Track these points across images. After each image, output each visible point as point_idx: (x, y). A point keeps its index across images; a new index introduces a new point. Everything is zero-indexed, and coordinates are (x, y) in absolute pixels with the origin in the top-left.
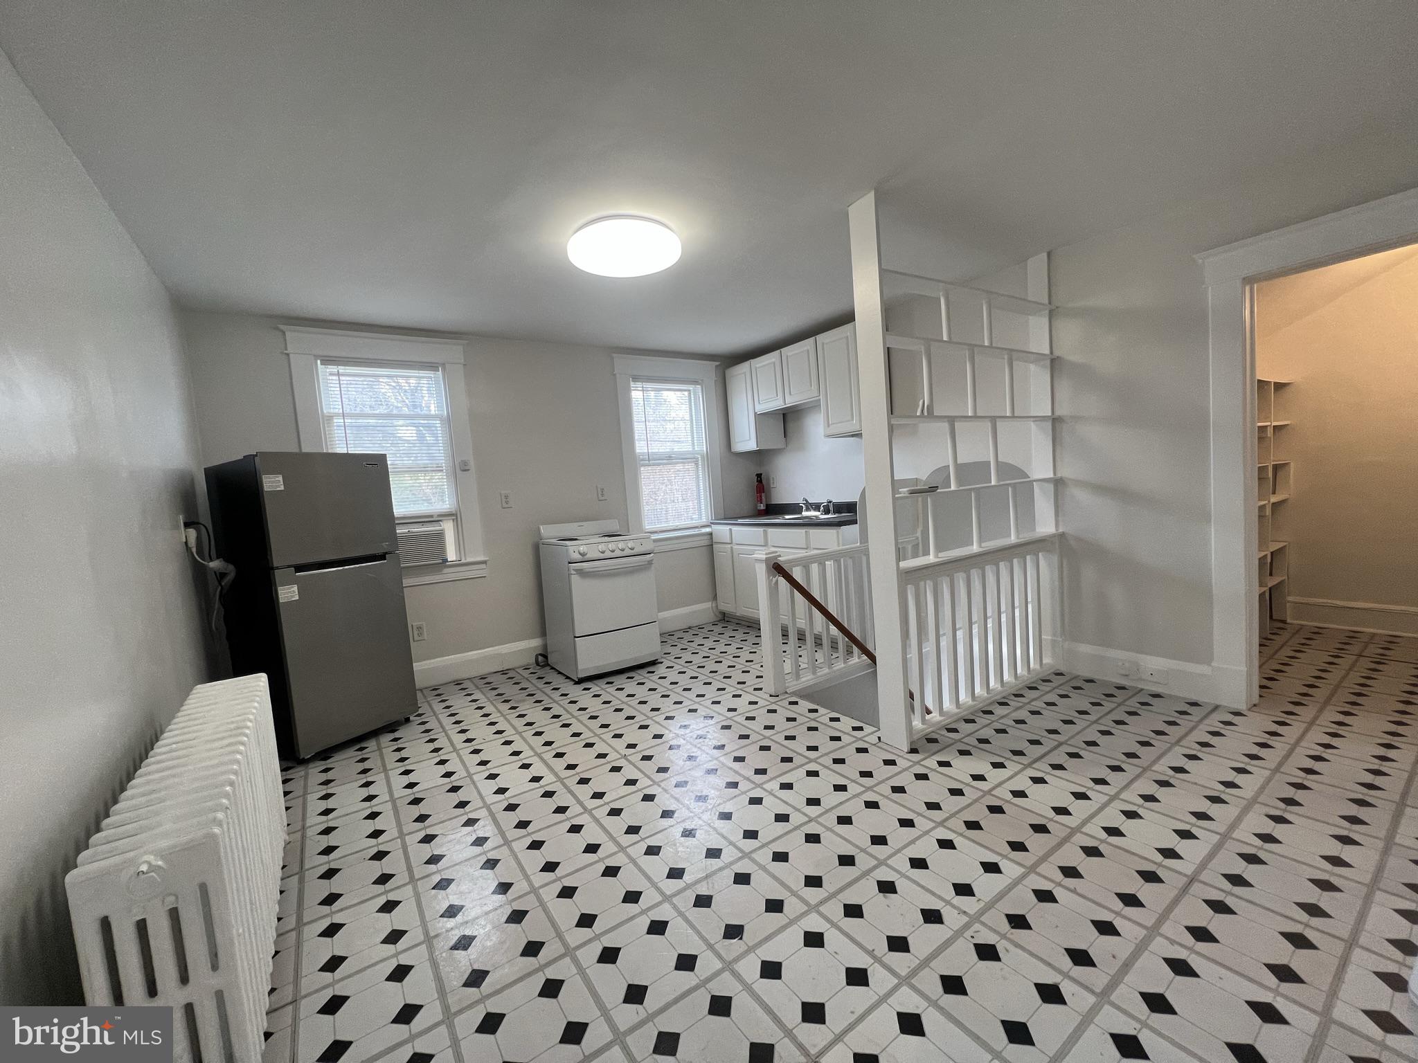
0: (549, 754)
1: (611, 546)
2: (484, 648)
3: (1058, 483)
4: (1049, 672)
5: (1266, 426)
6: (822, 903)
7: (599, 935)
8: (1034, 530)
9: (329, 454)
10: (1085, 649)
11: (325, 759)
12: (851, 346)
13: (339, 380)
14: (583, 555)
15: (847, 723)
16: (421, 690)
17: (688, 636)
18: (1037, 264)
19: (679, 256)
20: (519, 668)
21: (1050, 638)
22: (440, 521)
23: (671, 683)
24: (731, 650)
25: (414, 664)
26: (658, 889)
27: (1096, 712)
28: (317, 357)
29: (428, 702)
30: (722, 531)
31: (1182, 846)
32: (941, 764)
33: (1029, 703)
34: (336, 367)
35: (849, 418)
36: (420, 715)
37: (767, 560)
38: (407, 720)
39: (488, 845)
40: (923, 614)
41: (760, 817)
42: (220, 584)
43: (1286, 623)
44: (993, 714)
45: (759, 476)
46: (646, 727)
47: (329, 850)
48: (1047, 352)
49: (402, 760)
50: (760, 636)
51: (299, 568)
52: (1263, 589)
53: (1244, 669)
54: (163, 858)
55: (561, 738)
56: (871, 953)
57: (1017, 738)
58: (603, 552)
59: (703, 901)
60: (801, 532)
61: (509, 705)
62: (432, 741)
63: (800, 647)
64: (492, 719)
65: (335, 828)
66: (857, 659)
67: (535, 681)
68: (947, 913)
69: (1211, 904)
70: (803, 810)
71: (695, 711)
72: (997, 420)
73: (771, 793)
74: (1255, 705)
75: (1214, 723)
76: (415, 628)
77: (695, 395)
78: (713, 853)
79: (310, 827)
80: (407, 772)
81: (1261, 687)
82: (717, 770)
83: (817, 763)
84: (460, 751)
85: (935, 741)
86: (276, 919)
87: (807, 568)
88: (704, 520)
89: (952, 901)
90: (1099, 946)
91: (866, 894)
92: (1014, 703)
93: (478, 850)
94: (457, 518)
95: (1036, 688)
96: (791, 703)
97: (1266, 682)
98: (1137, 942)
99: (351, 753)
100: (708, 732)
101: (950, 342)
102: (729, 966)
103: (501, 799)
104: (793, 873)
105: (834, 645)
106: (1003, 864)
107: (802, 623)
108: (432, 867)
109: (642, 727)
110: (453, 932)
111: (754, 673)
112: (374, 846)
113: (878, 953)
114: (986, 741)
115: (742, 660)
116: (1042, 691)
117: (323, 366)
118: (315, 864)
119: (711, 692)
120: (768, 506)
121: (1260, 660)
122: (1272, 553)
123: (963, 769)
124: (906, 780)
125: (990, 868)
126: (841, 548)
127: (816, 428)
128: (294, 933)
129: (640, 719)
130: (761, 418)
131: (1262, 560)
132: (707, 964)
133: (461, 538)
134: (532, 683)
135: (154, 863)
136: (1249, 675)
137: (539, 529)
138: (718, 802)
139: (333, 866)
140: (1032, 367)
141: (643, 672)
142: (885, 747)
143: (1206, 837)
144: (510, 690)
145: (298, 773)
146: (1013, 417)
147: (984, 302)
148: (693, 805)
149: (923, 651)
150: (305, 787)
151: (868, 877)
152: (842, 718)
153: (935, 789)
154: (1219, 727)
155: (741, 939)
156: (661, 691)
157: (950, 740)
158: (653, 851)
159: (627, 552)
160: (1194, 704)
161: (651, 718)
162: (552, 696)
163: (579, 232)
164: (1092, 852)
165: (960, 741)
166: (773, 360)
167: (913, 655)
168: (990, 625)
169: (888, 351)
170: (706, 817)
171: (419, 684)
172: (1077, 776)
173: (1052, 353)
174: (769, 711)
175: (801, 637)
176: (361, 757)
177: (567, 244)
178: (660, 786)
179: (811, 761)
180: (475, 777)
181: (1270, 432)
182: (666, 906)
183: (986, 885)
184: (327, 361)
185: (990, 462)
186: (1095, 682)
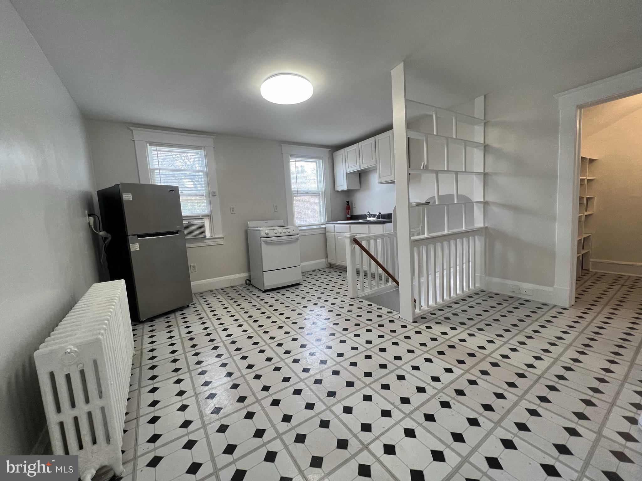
0: (251, 321)
1: (280, 231)
2: (222, 276)
3: (486, 203)
4: (478, 290)
5: (584, 179)
6: (371, 383)
7: (271, 394)
8: (474, 225)
9: (153, 185)
10: (496, 280)
11: (152, 321)
12: (391, 140)
13: (157, 153)
14: (267, 234)
15: (385, 310)
16: (194, 294)
17: (314, 274)
18: (479, 101)
19: (312, 94)
20: (238, 285)
21: (479, 275)
22: (203, 218)
23: (306, 293)
24: (334, 279)
25: (191, 283)
26: (298, 376)
27: (499, 307)
28: (147, 142)
29: (197, 299)
30: (330, 226)
31: (536, 363)
32: (427, 327)
33: (468, 303)
34: (156, 147)
35: (390, 174)
36: (194, 304)
37: (350, 237)
38: (188, 306)
39: (223, 357)
40: (421, 265)
41: (345, 349)
42: (104, 242)
43: (589, 271)
44: (452, 307)
45: (348, 202)
46: (294, 310)
47: (153, 358)
48: (482, 142)
49: (186, 322)
50: (347, 274)
51: (139, 236)
52: (579, 255)
53: (569, 289)
54: (77, 347)
55: (256, 315)
56: (393, 404)
57: (463, 317)
58: (276, 234)
59: (318, 382)
60: (366, 226)
61: (233, 301)
62: (199, 315)
63: (365, 279)
64: (225, 306)
65: (155, 349)
66: (391, 283)
67: (245, 291)
68: (428, 388)
69: (548, 387)
70: (364, 345)
71: (317, 304)
72: (458, 173)
73: (350, 338)
74: (573, 305)
75: (553, 312)
76: (191, 266)
77: (319, 164)
78: (323, 362)
79: (145, 348)
80: (187, 327)
81: (576, 298)
82: (326, 328)
83: (371, 326)
84: (211, 319)
85: (425, 318)
86: (129, 385)
87: (368, 242)
88: (323, 222)
89: (430, 384)
90: (496, 403)
91: (391, 380)
92: (462, 303)
93: (218, 359)
94: (210, 218)
95: (472, 297)
96: (360, 302)
97: (578, 296)
98: (514, 402)
99: (163, 319)
100: (322, 313)
101: (437, 135)
102: (329, 408)
103: (229, 339)
104: (359, 371)
105: (380, 278)
106: (454, 369)
107: (366, 268)
108: (198, 366)
109: (292, 310)
110: (207, 392)
111: (344, 289)
112: (173, 357)
113: (396, 404)
114: (449, 319)
115: (339, 284)
116: (474, 298)
117: (150, 147)
118: (147, 363)
119: (324, 297)
120: (351, 216)
121: (576, 286)
122: (584, 238)
123: (437, 330)
124: (411, 334)
125: (448, 370)
126: (384, 233)
127: (374, 179)
128: (137, 391)
129: (292, 307)
130: (349, 175)
131: (579, 241)
132: (319, 407)
133: (212, 226)
134: (244, 292)
135: (73, 349)
136: (571, 291)
137: (247, 223)
138: (326, 341)
139: (155, 364)
140: (475, 149)
141: (294, 288)
142: (402, 320)
143: (548, 359)
144: (234, 295)
145: (140, 327)
146: (465, 172)
147: (454, 117)
148: (314, 342)
149: (421, 281)
150: (143, 333)
151: (393, 373)
152: (383, 308)
153: (425, 337)
154: (556, 314)
155: (335, 397)
156: (302, 296)
157: (431, 318)
158: (296, 361)
159: (287, 234)
160: (545, 304)
161: (297, 307)
162: (253, 297)
163: (266, 81)
164: (495, 365)
165: (436, 318)
166: (355, 148)
167: (416, 283)
168: (452, 271)
169: (408, 139)
170: (321, 347)
171: (193, 292)
172: (490, 334)
173: (485, 142)
174: (350, 305)
175: (365, 274)
176: (167, 321)
177: (260, 88)
178: (300, 334)
179: (368, 325)
180: (218, 330)
181: (586, 182)
182: (302, 383)
183: (446, 378)
184: (152, 144)
185: (454, 194)
186: (499, 295)
